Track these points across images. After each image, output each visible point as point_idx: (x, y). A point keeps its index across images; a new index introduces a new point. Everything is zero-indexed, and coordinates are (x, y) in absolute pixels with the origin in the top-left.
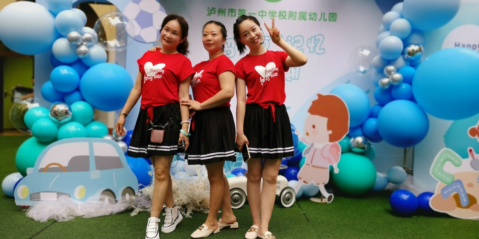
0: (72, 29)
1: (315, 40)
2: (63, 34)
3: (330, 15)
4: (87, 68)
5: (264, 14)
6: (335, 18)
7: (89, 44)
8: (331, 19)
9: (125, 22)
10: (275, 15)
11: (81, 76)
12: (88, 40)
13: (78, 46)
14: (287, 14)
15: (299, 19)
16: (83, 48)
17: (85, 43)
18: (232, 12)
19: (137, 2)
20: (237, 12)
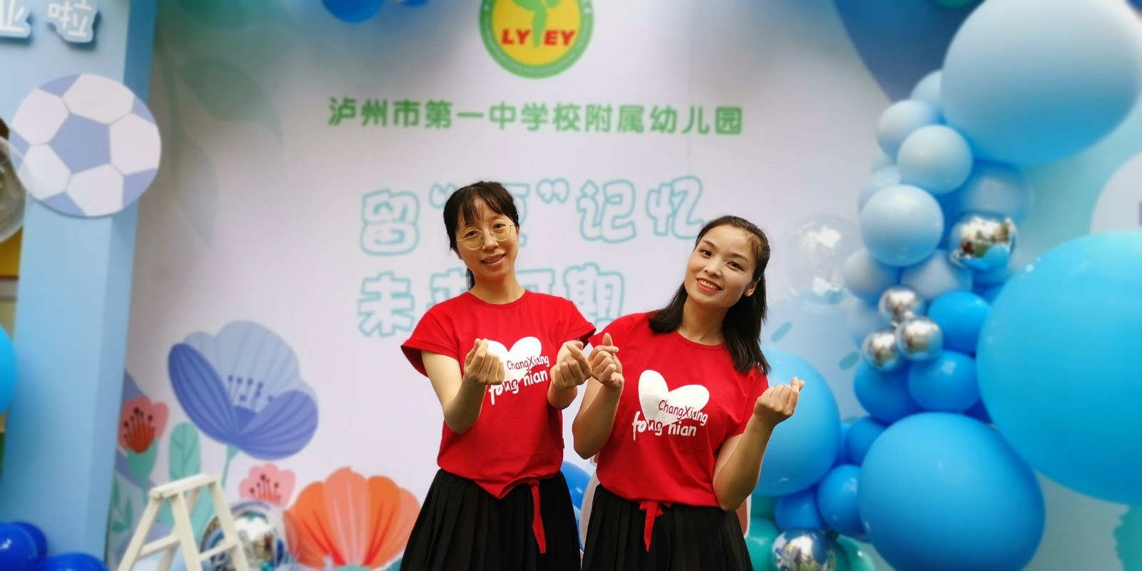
1: (673, 194)
3: (721, 115)
5: (508, 114)
6: (735, 123)
8: (724, 125)
10: (543, 117)
14: (582, 113)
15: (621, 127)
18: (407, 111)
19: (59, 87)
20: (423, 111)
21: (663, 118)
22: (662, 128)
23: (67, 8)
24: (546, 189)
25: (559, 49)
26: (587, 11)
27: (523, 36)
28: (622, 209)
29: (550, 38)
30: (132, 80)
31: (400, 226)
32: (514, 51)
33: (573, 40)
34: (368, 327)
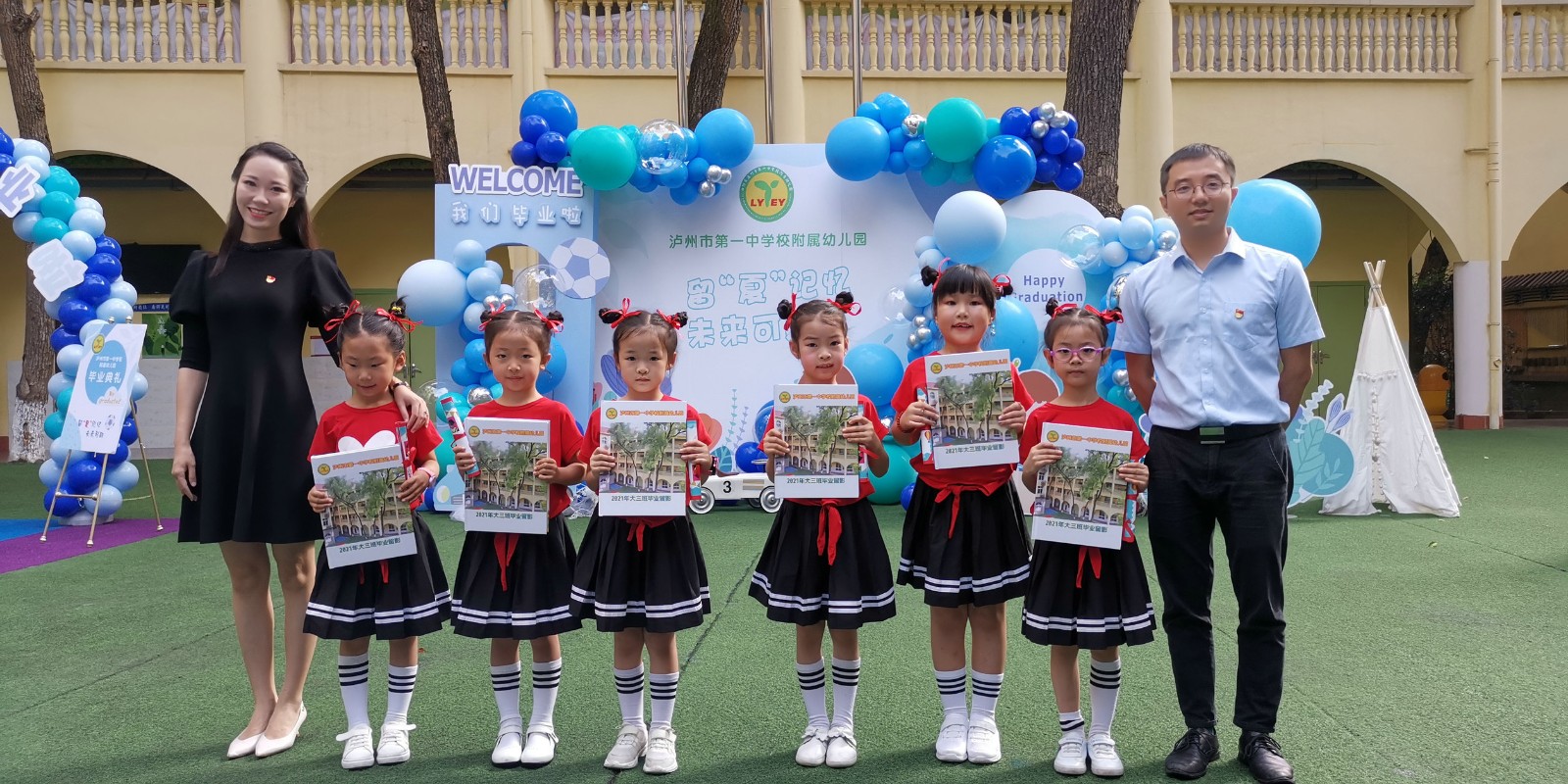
0: (488, 292)
1: (835, 275)
2: (475, 299)
3: (858, 236)
5: (755, 240)
6: (864, 240)
8: (859, 241)
9: (553, 277)
10: (771, 241)
14: (790, 238)
15: (809, 244)
18: (706, 240)
19: (568, 244)
21: (829, 239)
22: (829, 244)
23: (570, 211)
24: (774, 275)
25: (779, 208)
26: (791, 189)
27: (760, 202)
28: (812, 283)
29: (773, 203)
30: (597, 238)
31: (705, 295)
32: (757, 209)
33: (784, 203)
34: (693, 344)
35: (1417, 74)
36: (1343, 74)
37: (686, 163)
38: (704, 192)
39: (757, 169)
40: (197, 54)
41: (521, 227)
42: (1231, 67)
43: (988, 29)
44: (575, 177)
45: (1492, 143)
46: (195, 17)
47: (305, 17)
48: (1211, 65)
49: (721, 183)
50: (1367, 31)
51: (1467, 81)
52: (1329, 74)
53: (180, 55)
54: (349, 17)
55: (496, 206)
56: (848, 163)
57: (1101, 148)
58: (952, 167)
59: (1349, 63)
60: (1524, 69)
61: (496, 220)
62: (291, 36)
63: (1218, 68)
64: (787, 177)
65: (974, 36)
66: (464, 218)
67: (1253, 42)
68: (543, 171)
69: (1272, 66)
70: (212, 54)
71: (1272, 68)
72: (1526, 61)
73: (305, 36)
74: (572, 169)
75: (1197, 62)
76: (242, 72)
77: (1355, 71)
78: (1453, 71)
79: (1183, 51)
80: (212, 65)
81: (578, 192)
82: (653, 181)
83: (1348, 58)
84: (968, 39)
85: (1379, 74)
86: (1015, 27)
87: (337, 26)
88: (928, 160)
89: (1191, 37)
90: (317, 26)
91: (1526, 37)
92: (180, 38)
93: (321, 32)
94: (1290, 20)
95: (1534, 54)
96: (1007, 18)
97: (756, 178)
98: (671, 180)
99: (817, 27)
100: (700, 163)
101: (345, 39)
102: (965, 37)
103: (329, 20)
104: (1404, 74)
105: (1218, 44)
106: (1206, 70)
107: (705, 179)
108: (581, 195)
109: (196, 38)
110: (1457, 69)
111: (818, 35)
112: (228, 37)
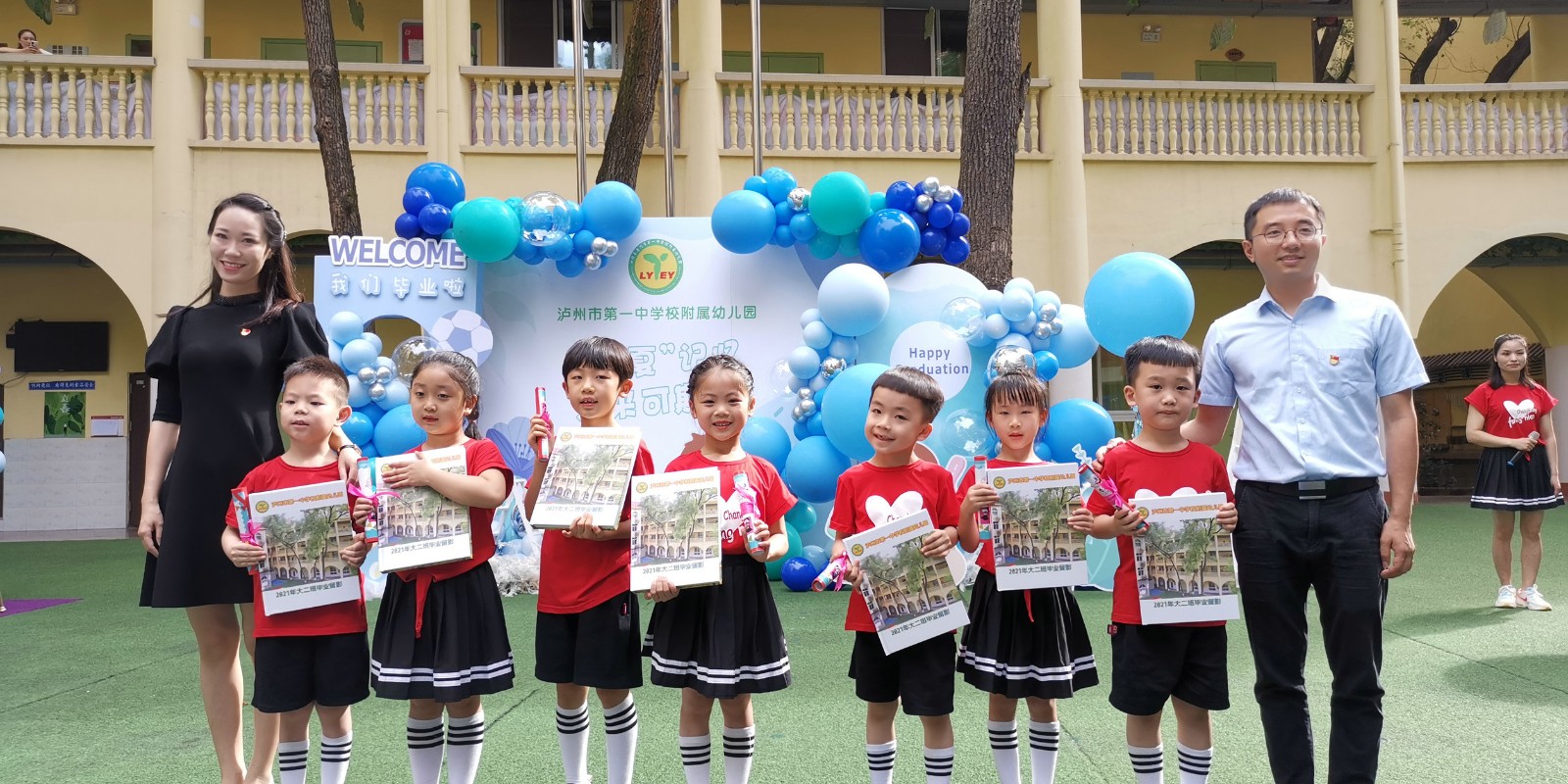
0: (364, 363)
2: (351, 370)
3: (748, 309)
4: (385, 412)
5: (644, 313)
6: (754, 313)
7: (386, 381)
8: (747, 315)
10: (661, 314)
11: (375, 425)
12: (385, 376)
13: (372, 386)
14: (679, 311)
15: (699, 317)
16: (378, 388)
17: (380, 380)
18: (595, 313)
19: (450, 316)
20: (603, 313)
21: (719, 311)
22: (718, 317)
23: (452, 282)
24: (664, 348)
25: (668, 281)
26: (680, 262)
27: (650, 275)
29: (663, 275)
30: (480, 311)
32: (646, 282)
33: (674, 276)
35: (1322, 157)
36: (1250, 156)
37: (572, 236)
38: (590, 265)
39: (646, 242)
40: (105, 130)
41: (402, 299)
42: (1142, 150)
43: (903, 111)
44: (458, 249)
45: (1396, 224)
46: (105, 93)
47: (218, 95)
48: (1121, 147)
49: (607, 255)
50: (1272, 116)
51: (1371, 164)
52: (1237, 156)
53: (88, 130)
54: (263, 95)
55: (376, 277)
56: (734, 236)
57: (994, 223)
58: (838, 240)
59: (1256, 146)
60: (1425, 153)
61: (376, 291)
62: (204, 113)
63: (1129, 150)
64: (677, 250)
65: (889, 118)
66: (344, 290)
67: (1161, 126)
68: (426, 243)
69: (1181, 148)
70: (122, 131)
71: (1181, 150)
72: (1426, 146)
73: (217, 112)
74: (454, 241)
75: (1108, 145)
76: (151, 148)
77: (1262, 154)
78: (1357, 155)
79: (1094, 133)
80: (121, 141)
81: (461, 264)
82: (538, 254)
83: (1255, 141)
84: (884, 120)
85: (1285, 157)
86: (930, 109)
87: (251, 104)
88: (813, 233)
89: (1101, 120)
90: (230, 103)
91: (1424, 122)
92: (88, 115)
93: (234, 110)
94: (1198, 104)
95: (1433, 140)
96: (922, 100)
97: (647, 251)
98: (555, 252)
99: (733, 107)
100: (585, 235)
101: (258, 116)
102: (881, 118)
103: (242, 96)
104: (1310, 157)
105: (1128, 127)
106: (1117, 152)
107: (590, 252)
108: (464, 267)
109: (105, 114)
110: (1361, 153)
111: (735, 115)
112: (139, 113)
